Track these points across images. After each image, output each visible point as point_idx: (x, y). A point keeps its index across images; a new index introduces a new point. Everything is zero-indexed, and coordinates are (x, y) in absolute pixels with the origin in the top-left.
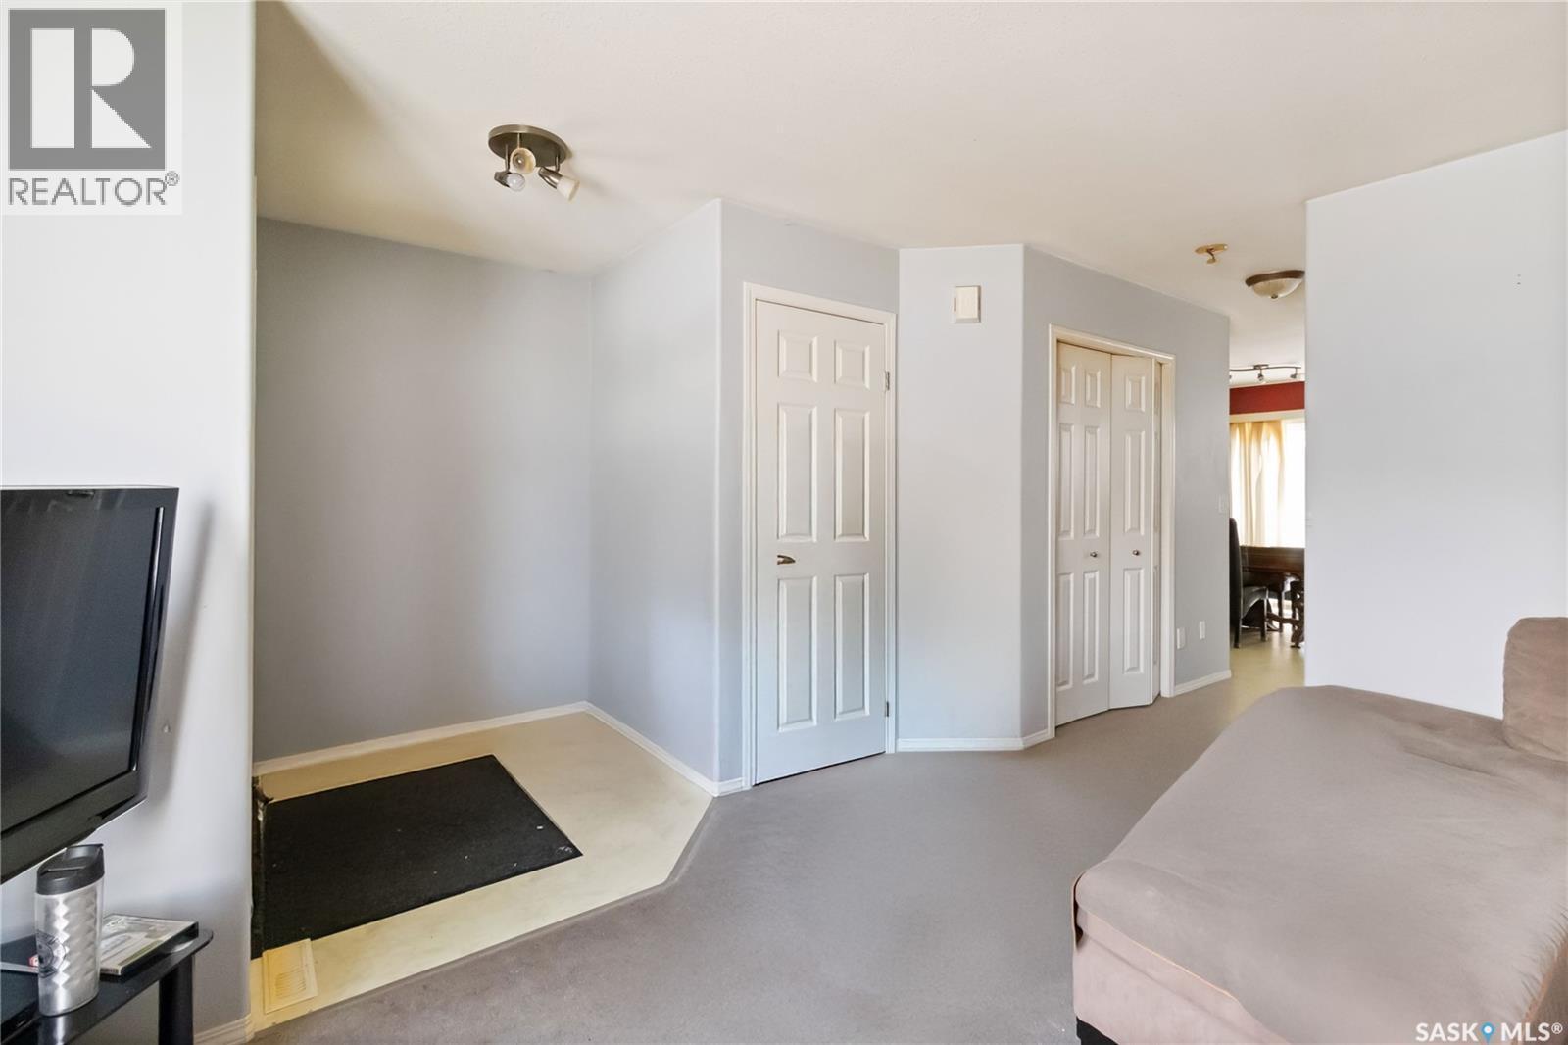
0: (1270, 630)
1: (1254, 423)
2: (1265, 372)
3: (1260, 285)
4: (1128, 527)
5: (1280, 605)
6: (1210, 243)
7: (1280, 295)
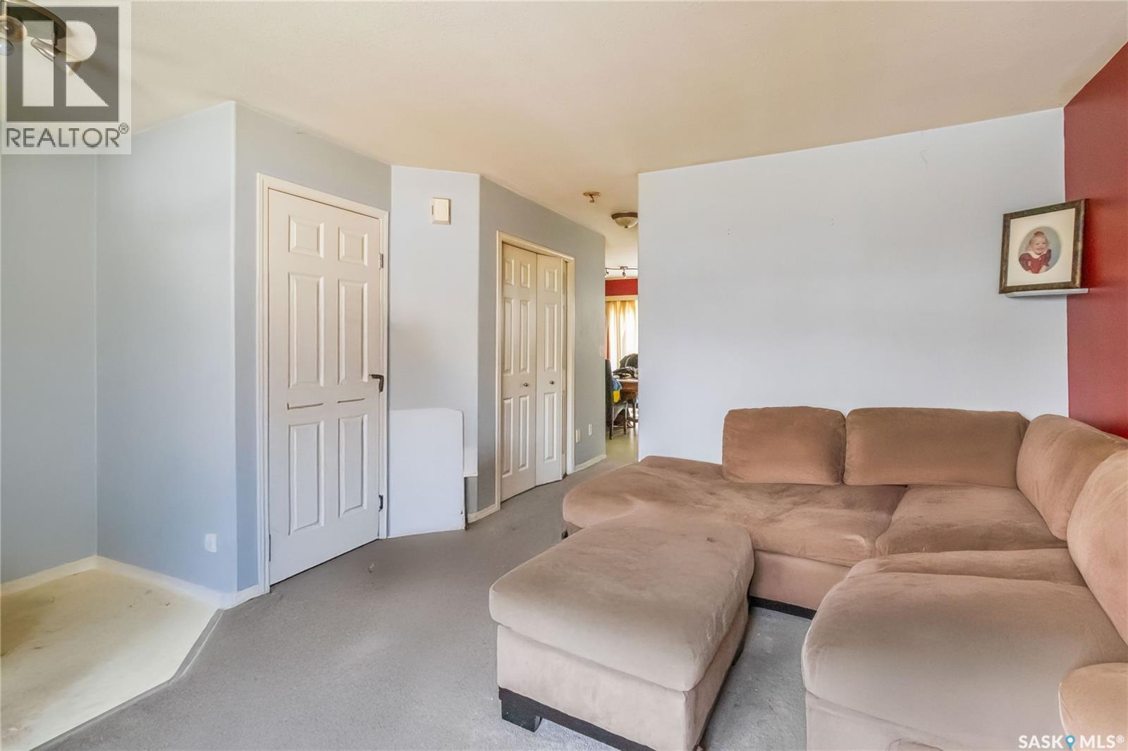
0: (629, 427)
1: (622, 301)
2: (626, 271)
3: (619, 219)
4: (547, 366)
5: (634, 412)
6: (592, 190)
7: (629, 227)
